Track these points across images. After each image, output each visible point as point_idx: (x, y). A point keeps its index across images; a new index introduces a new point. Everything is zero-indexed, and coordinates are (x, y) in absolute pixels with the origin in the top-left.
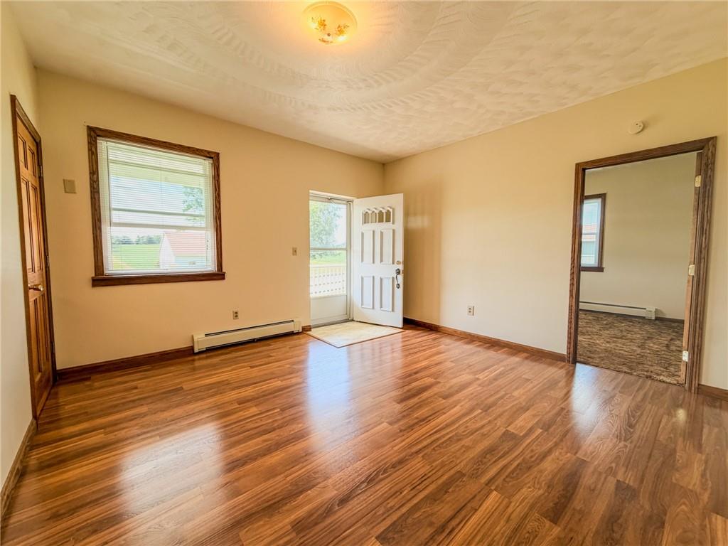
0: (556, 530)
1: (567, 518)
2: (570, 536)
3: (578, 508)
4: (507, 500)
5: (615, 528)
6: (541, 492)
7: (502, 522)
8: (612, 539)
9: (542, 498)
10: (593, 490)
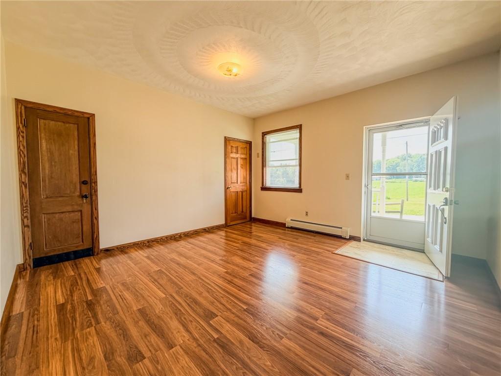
0: (135, 308)
1: (138, 315)
2: (130, 312)
3: (140, 322)
4: (158, 298)
5: (121, 331)
6: (157, 312)
7: (149, 294)
8: (118, 326)
9: (153, 311)
10: (145, 337)
